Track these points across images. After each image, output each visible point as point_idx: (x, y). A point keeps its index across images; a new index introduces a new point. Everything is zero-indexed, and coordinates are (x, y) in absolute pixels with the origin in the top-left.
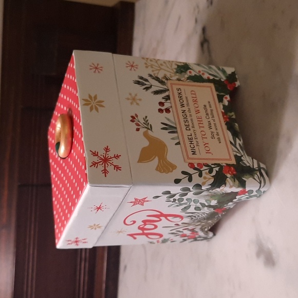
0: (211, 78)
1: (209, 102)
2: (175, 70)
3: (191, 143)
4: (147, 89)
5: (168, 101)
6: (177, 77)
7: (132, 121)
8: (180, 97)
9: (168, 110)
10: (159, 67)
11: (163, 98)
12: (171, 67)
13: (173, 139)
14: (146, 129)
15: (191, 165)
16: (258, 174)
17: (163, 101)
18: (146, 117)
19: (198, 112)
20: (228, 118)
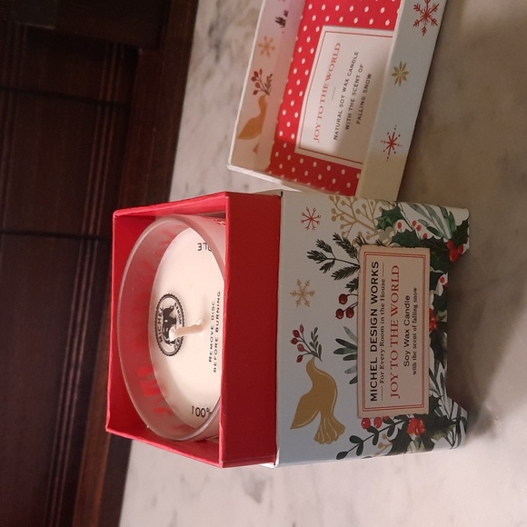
0: (430, 235)
1: (415, 290)
2: (377, 223)
3: (374, 378)
4: (326, 268)
5: (355, 292)
6: (377, 237)
7: (294, 342)
8: (374, 282)
9: (350, 312)
10: (354, 218)
11: (348, 286)
12: (372, 215)
13: (348, 372)
14: (312, 356)
15: (366, 424)
16: (454, 429)
17: (346, 292)
18: (316, 329)
19: (394, 311)
20: (437, 323)
